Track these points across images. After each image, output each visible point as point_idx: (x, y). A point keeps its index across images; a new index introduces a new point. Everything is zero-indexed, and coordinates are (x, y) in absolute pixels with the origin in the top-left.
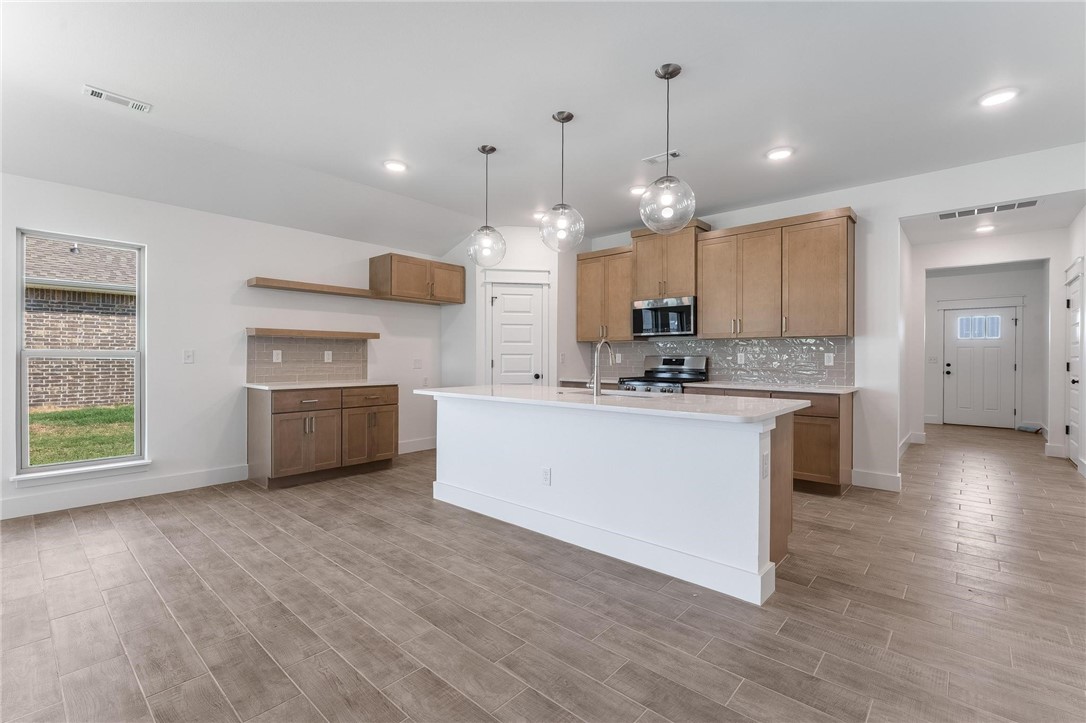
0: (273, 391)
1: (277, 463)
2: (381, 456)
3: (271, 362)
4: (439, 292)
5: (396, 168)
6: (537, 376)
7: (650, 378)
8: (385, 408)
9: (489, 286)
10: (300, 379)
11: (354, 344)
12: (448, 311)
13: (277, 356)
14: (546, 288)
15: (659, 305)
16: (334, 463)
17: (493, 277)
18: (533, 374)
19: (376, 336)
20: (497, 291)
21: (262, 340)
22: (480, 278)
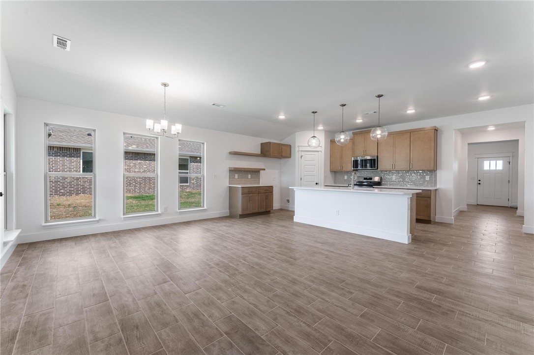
0: (242, 187)
1: (243, 210)
2: (268, 210)
3: (235, 178)
4: (284, 154)
5: (282, 117)
6: (317, 184)
7: (360, 184)
8: (270, 194)
9: (300, 152)
10: (250, 184)
11: (256, 172)
12: (283, 161)
13: (236, 176)
14: (320, 152)
15: (363, 158)
16: (256, 211)
17: (301, 149)
18: (315, 183)
19: (264, 170)
20: (303, 154)
21: (233, 171)
22: (297, 149)
